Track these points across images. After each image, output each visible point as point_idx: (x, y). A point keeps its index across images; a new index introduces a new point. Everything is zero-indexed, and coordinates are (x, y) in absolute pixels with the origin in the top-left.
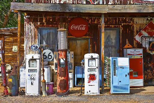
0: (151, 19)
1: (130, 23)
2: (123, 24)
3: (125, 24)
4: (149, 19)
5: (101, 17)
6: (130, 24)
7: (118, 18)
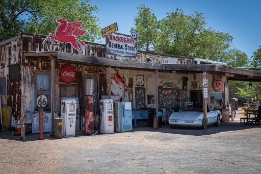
2: (99, 73)
3: (101, 73)
6: (104, 73)
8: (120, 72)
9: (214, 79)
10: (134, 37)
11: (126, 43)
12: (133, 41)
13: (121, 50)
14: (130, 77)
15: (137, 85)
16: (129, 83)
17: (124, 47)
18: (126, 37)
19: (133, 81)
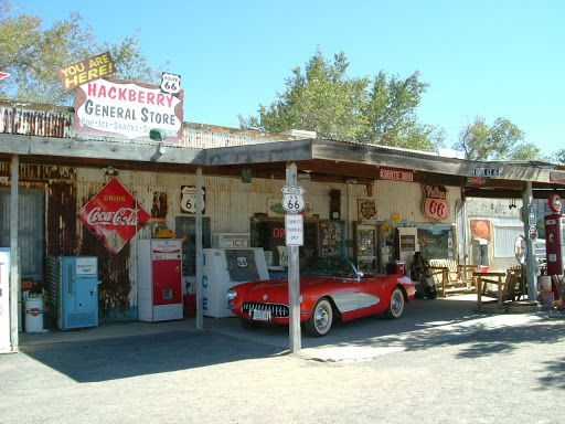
0: (116, 173)
1: (69, 178)
2: (51, 181)
3: (56, 180)
4: (111, 172)
5: (10, 161)
6: (68, 182)
7: (41, 167)
8: (125, 177)
9: (425, 195)
10: (171, 91)
11: (145, 105)
12: (170, 101)
13: (129, 121)
14: (159, 189)
15: (183, 211)
16: (155, 206)
17: (139, 115)
18: (146, 91)
19: (169, 200)
